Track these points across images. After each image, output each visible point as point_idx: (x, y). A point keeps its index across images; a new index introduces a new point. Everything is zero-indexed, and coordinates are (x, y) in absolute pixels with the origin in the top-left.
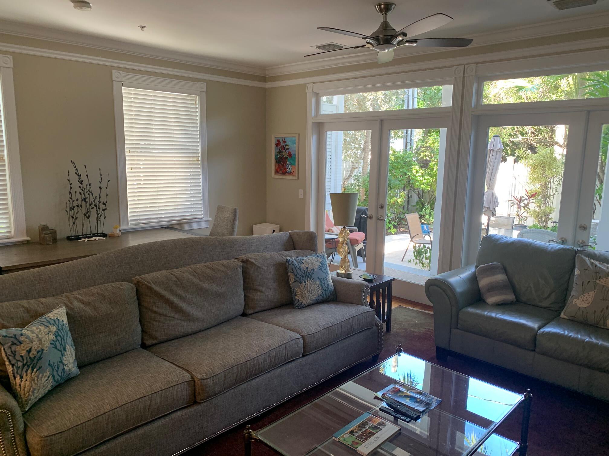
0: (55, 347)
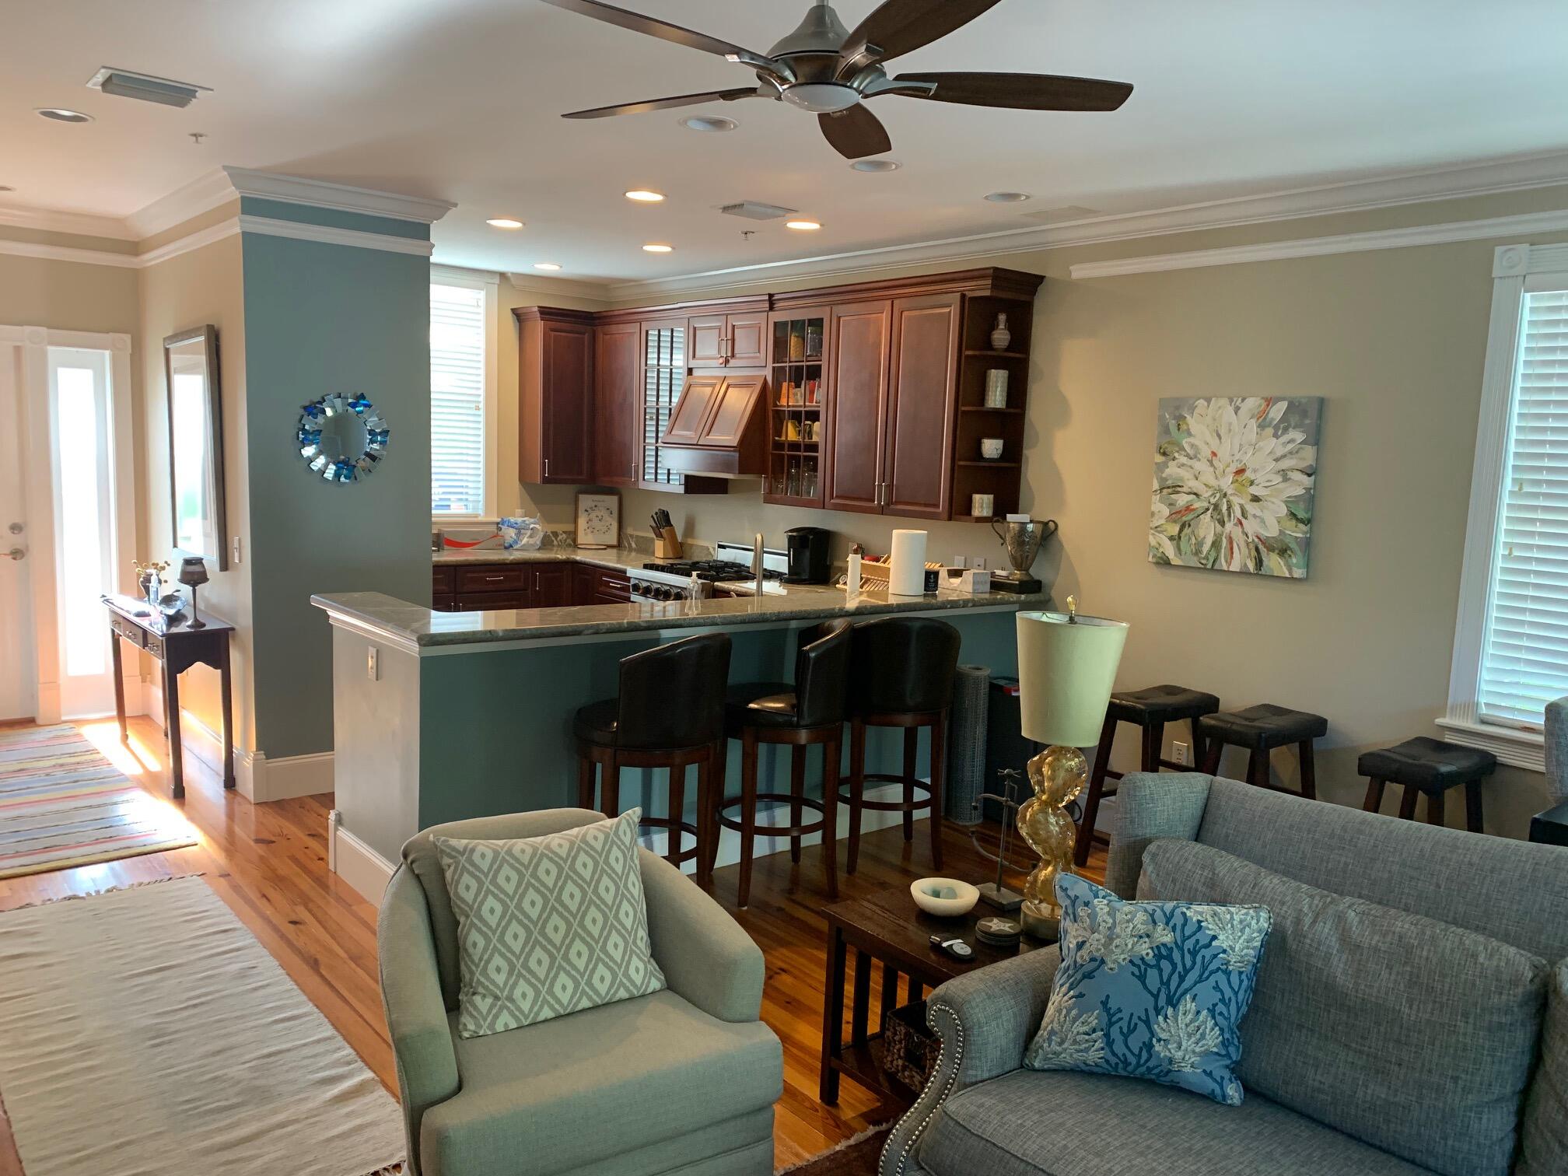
0: (1142, 978)
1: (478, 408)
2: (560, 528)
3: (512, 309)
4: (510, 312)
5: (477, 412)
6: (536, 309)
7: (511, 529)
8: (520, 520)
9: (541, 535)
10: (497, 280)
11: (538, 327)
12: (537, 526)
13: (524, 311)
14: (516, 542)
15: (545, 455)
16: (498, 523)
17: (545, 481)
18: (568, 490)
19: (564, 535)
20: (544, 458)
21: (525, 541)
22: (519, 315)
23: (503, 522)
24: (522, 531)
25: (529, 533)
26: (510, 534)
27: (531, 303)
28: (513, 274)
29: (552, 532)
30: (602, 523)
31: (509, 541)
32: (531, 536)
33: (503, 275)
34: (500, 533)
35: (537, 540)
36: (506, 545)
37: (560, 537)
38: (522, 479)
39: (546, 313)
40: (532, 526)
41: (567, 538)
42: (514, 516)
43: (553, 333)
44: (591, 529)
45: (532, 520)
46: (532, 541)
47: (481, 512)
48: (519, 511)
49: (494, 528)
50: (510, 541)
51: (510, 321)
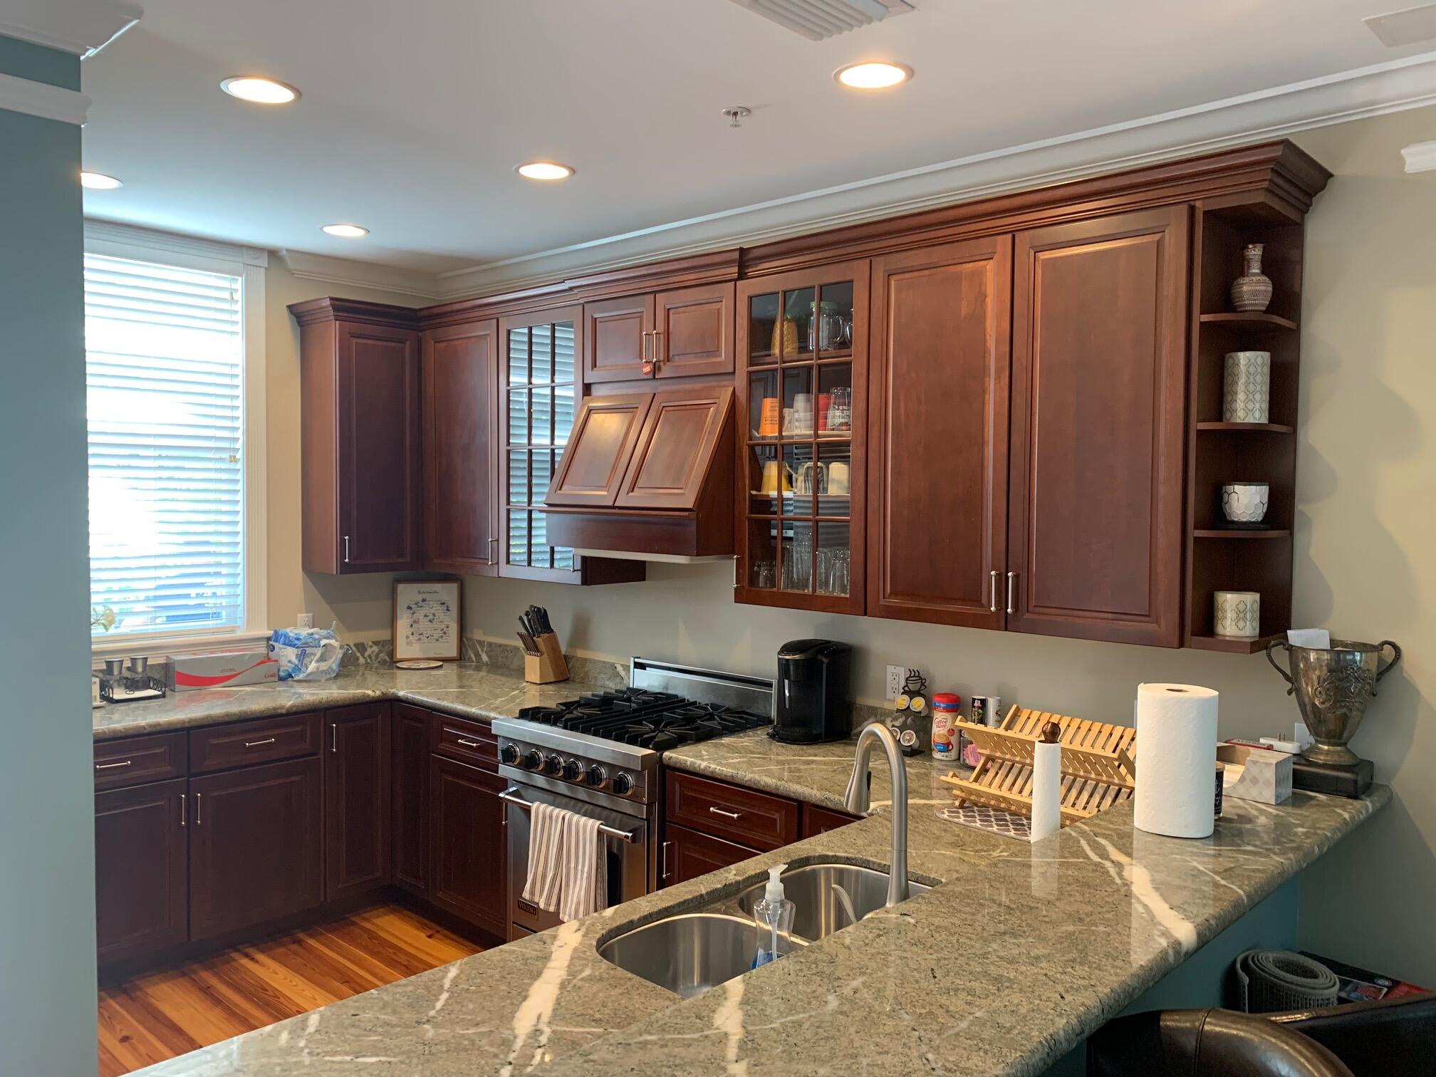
1: (233, 459)
2: (367, 637)
3: (289, 307)
4: (286, 312)
5: (232, 466)
6: (328, 302)
7: (289, 649)
8: (304, 632)
9: (339, 654)
10: (264, 262)
11: (331, 333)
12: (332, 642)
13: (310, 307)
14: (297, 669)
15: (344, 530)
16: (269, 639)
17: (345, 569)
18: (382, 579)
19: (375, 648)
20: (342, 534)
21: (312, 667)
22: (301, 316)
23: (277, 637)
24: (309, 650)
25: (319, 652)
26: (288, 656)
27: (318, 295)
28: (288, 250)
29: (356, 645)
30: (433, 625)
31: (286, 667)
32: (322, 659)
33: (273, 254)
34: (273, 655)
35: (333, 662)
36: (282, 674)
37: (369, 651)
38: (307, 566)
39: (343, 308)
40: (323, 642)
41: (380, 652)
42: (295, 625)
43: (354, 341)
44: (416, 636)
45: (324, 632)
46: (324, 666)
47: (241, 622)
48: (303, 617)
49: (261, 649)
50: (289, 667)
51: (286, 324)
